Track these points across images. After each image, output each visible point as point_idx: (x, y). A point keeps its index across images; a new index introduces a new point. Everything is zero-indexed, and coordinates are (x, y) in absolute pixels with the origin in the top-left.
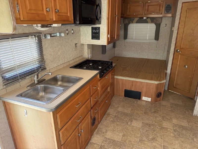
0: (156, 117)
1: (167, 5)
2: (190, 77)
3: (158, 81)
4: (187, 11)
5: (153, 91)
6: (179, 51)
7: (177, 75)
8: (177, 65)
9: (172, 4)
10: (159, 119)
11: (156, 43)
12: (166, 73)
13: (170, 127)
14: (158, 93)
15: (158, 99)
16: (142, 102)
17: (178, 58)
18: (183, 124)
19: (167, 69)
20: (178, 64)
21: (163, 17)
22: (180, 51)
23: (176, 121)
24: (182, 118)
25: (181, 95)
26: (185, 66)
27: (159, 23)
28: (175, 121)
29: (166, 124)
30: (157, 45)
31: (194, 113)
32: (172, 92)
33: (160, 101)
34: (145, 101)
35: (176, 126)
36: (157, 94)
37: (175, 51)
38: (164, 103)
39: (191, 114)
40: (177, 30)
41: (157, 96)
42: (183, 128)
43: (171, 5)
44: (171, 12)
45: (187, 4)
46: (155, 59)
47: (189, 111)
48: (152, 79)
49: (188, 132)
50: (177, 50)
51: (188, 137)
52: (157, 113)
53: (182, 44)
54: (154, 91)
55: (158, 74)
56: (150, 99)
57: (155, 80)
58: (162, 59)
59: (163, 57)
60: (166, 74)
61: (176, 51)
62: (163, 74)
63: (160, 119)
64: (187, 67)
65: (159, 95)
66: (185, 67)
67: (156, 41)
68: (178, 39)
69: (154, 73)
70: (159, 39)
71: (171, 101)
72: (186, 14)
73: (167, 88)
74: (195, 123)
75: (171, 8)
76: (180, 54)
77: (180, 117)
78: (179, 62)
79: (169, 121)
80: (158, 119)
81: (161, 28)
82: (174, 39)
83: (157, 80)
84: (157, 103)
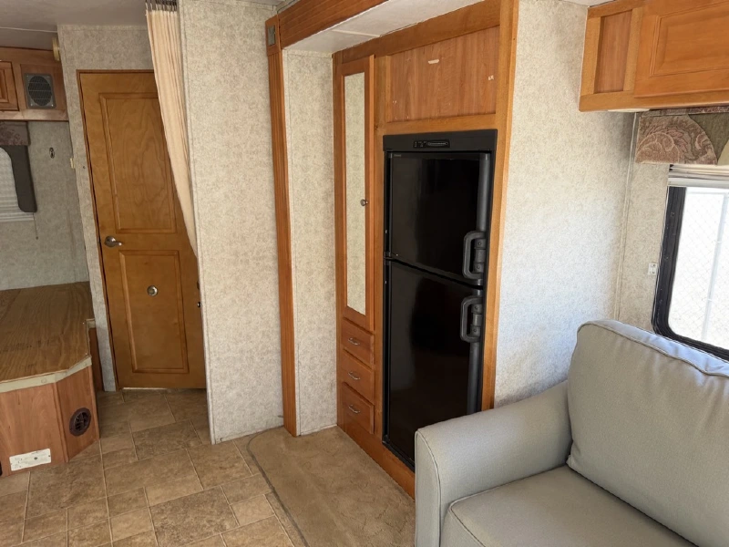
0: (81, 518)
1: (32, 77)
2: (176, 321)
3: (56, 370)
4: (99, 101)
5: (50, 418)
6: (113, 240)
7: (136, 326)
8: (123, 290)
9: (50, 75)
10: (96, 518)
11: (31, 221)
12: (95, 329)
13: (141, 528)
14: (76, 413)
15: (83, 438)
16: (15, 480)
17: (120, 266)
18: (185, 490)
19: (92, 315)
20: (126, 288)
21: (34, 123)
22: (117, 242)
23: (159, 492)
24: (178, 472)
25: (165, 392)
26: (150, 288)
27: (18, 144)
28: (156, 495)
29: (126, 525)
30: (36, 231)
31: (212, 435)
32: (137, 391)
33: (91, 442)
34: (26, 470)
35: (162, 512)
36: (72, 419)
37: (103, 244)
38: (108, 445)
39: (204, 443)
40: (86, 166)
41: (71, 429)
42: (187, 503)
43: (47, 78)
44: (55, 105)
45: (94, 76)
46: (45, 284)
47: (199, 433)
48: (30, 371)
49: (203, 511)
50: (108, 239)
51: (205, 529)
52: (86, 496)
53: (118, 214)
54: (55, 417)
55: (59, 340)
56: (48, 452)
57: (45, 370)
58: (73, 282)
59: (77, 269)
60: (93, 332)
61: (106, 244)
62: (78, 336)
63: (99, 515)
64: (156, 290)
65: (80, 423)
66: (151, 291)
67: (28, 217)
68: (100, 201)
69: (39, 342)
70: (40, 207)
71: (137, 425)
72: (99, 111)
73: (114, 384)
74: (221, 468)
75: (50, 89)
76: (120, 251)
77: (171, 470)
78: (129, 279)
79: (134, 506)
80: (91, 519)
81: (33, 165)
82: (88, 201)
83: (54, 369)
84: (80, 455)
